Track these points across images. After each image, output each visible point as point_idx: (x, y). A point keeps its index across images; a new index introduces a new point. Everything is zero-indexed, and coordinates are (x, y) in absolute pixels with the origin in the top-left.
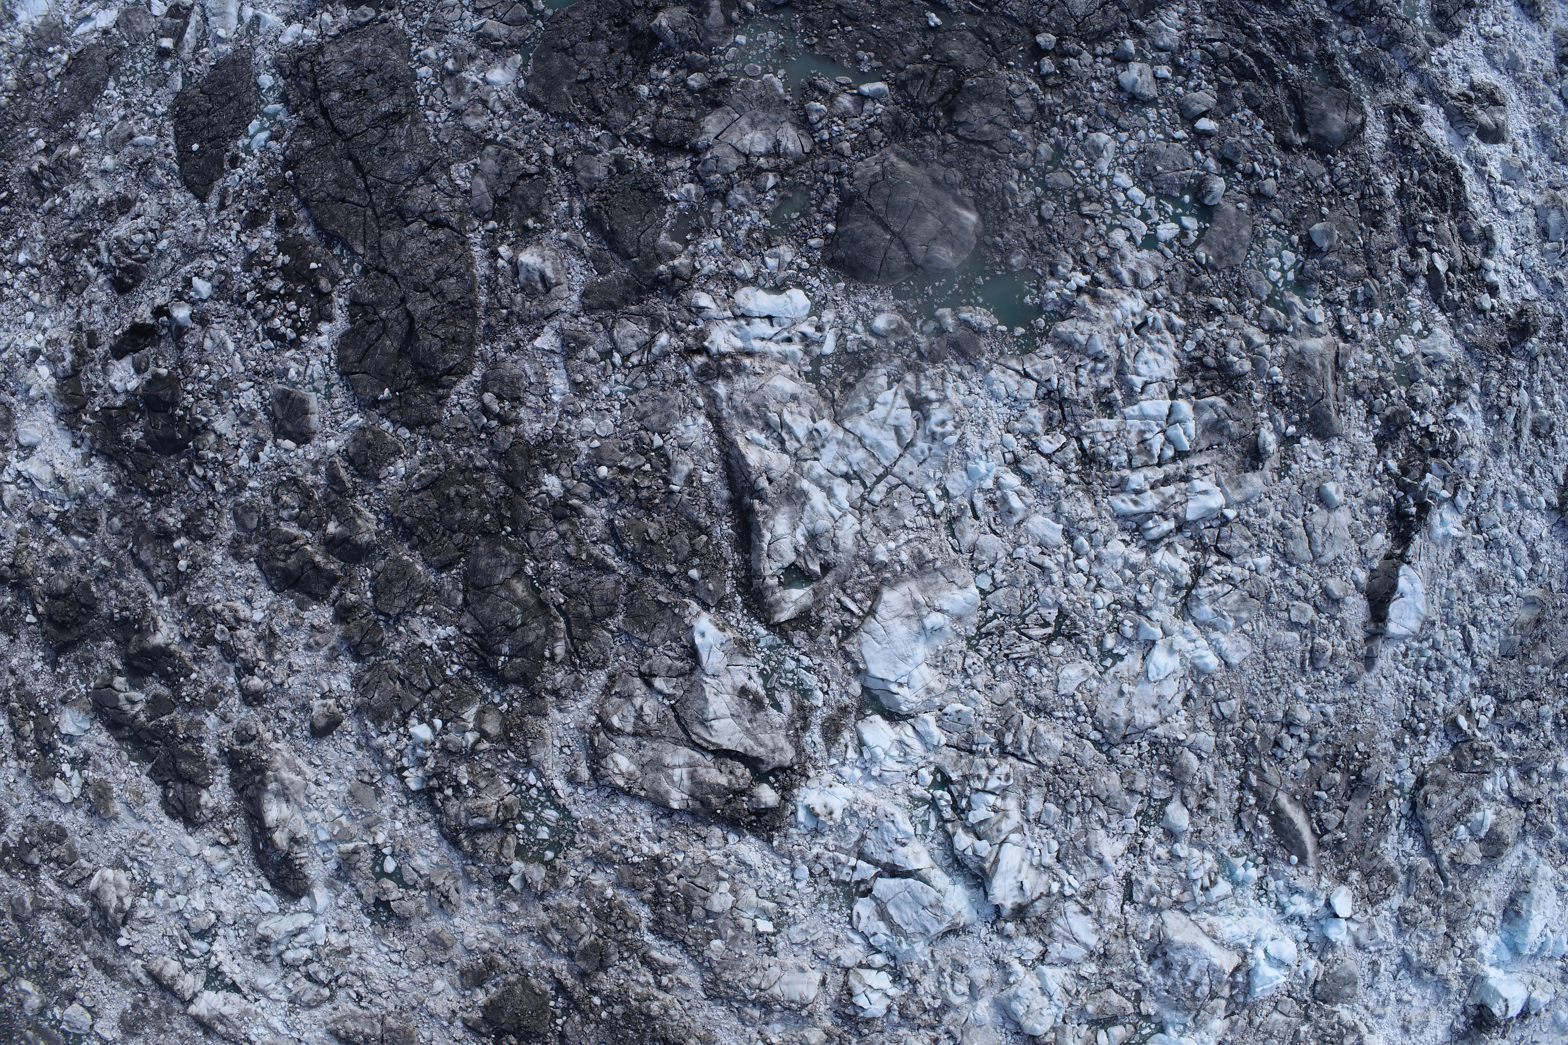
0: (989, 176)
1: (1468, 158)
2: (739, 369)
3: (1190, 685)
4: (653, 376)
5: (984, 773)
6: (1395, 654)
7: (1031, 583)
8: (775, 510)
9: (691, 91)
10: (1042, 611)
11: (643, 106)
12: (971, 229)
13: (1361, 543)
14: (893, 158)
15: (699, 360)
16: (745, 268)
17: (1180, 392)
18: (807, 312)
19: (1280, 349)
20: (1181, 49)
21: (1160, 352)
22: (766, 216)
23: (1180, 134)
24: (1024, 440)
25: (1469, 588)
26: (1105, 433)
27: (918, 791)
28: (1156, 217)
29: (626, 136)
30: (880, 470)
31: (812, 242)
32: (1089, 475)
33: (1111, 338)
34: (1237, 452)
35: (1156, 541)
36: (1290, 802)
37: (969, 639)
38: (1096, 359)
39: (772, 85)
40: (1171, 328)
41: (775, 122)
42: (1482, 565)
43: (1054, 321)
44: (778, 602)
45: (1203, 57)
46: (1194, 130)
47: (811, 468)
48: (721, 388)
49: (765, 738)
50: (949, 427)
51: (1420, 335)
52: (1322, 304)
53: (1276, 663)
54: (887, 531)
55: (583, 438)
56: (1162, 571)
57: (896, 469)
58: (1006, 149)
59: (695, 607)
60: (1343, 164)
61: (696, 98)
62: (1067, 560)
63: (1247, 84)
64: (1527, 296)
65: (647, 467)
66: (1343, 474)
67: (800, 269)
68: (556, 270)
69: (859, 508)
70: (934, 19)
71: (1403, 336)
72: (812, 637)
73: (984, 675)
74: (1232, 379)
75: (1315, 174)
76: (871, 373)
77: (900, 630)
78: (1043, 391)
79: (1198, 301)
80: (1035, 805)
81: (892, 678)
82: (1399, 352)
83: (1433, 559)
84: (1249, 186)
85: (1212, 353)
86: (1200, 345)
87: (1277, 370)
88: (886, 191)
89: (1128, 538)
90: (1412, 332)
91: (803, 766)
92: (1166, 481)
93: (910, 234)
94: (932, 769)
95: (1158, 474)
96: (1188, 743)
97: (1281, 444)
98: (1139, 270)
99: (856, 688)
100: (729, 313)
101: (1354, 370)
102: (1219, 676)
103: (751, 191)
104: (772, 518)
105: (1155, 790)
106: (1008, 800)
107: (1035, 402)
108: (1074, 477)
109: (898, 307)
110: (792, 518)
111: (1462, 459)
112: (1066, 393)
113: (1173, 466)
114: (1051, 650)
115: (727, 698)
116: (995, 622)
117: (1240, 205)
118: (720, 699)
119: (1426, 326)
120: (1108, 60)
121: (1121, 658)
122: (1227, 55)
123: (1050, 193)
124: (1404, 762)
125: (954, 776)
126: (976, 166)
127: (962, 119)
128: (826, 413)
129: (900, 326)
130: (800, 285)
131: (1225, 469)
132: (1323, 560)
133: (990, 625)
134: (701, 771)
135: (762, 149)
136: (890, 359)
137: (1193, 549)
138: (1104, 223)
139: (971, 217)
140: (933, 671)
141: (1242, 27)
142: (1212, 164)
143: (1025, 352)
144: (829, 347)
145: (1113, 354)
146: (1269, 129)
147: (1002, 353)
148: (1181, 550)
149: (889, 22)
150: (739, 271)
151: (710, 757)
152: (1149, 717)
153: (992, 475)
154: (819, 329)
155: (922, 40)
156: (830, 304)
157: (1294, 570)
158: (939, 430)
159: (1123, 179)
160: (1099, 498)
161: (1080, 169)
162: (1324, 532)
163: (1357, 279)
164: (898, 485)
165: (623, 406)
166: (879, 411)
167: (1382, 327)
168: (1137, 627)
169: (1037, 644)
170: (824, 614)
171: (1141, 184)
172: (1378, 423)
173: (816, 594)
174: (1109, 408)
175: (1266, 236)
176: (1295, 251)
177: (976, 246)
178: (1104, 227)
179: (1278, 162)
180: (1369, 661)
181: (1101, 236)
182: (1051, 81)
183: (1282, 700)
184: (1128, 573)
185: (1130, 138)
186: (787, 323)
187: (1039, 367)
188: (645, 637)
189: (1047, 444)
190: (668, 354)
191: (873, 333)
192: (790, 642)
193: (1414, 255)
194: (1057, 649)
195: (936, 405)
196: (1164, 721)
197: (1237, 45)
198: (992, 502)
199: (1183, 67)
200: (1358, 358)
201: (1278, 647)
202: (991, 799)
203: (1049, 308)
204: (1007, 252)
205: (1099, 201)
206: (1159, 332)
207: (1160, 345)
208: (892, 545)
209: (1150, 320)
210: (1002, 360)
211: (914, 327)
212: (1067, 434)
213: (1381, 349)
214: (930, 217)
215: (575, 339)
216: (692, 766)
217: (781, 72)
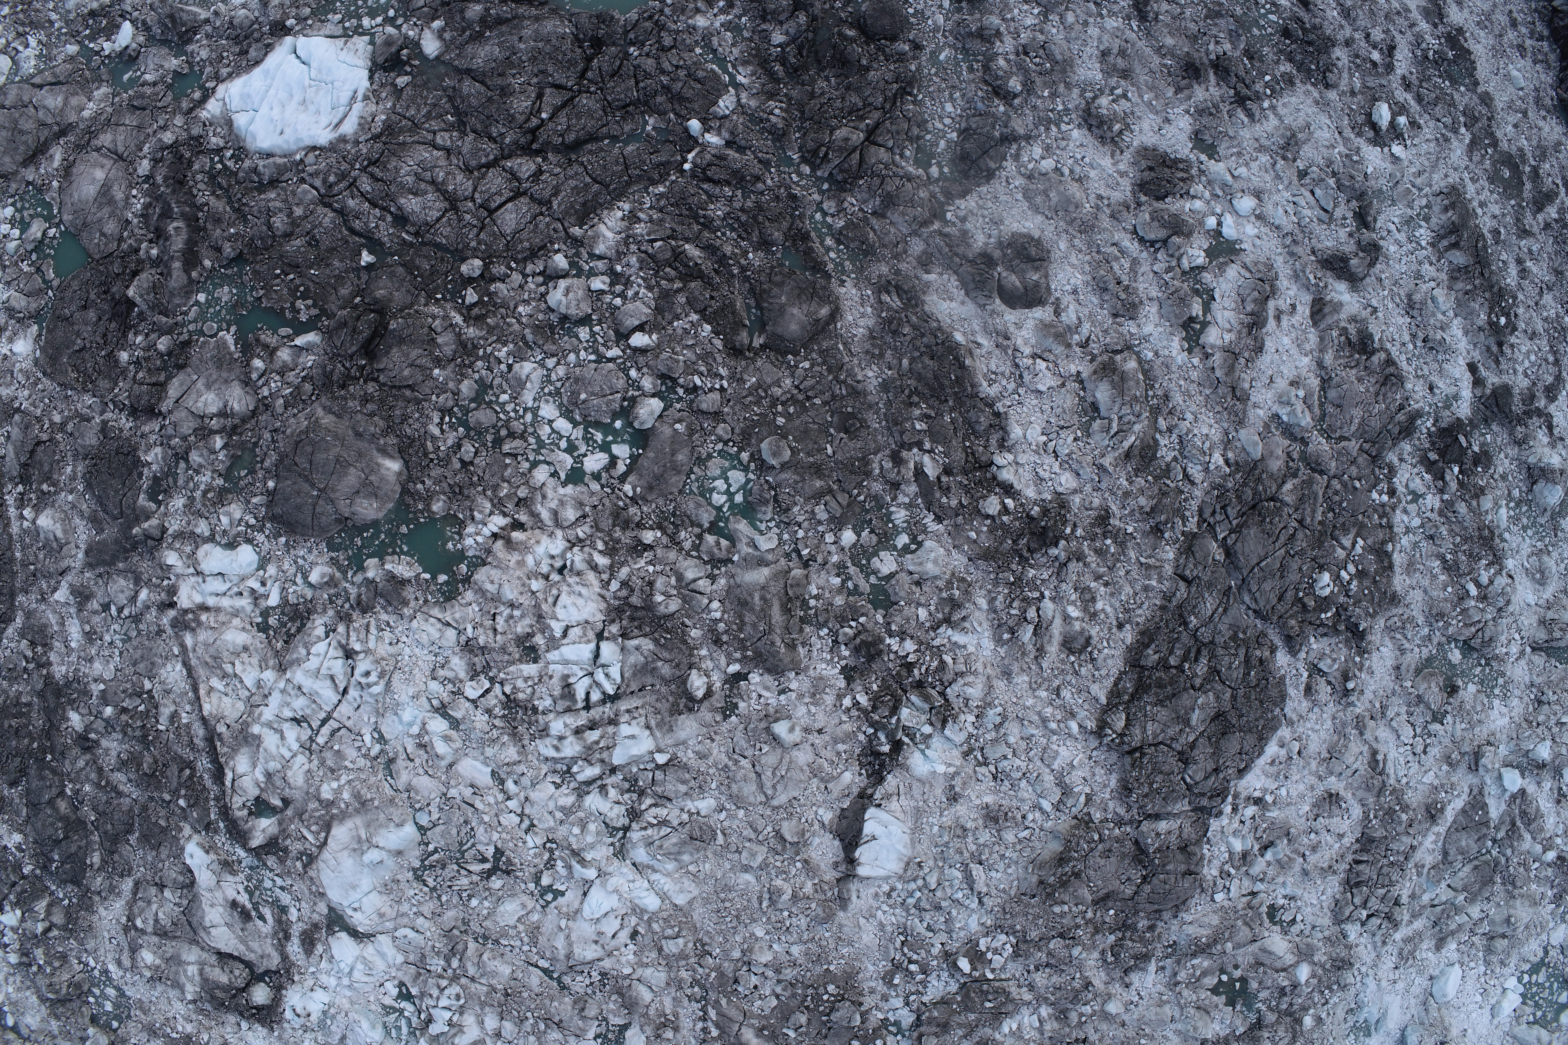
0: (411, 421)
1: (986, 330)
2: (199, 623)
3: (634, 920)
4: (141, 627)
5: (435, 992)
6: (877, 895)
7: (466, 822)
8: (235, 750)
9: (162, 355)
10: (479, 847)
11: (124, 372)
12: (392, 478)
13: (828, 781)
14: (320, 412)
15: (172, 613)
16: (202, 528)
17: (606, 634)
18: (255, 566)
19: (723, 581)
20: (620, 255)
21: (580, 595)
22: (220, 475)
23: (614, 352)
24: (450, 686)
25: (970, 825)
26: (526, 680)
27: (388, 1001)
28: (583, 449)
29: (114, 403)
30: (323, 715)
31: (255, 500)
32: (514, 719)
33: (524, 585)
34: (672, 693)
35: (589, 783)
36: (757, 1036)
37: (415, 870)
38: (512, 606)
39: (225, 343)
40: (594, 567)
41: (226, 381)
42: (989, 799)
43: (476, 566)
44: (250, 830)
45: (641, 261)
46: (629, 346)
47: (260, 715)
48: (189, 640)
49: (255, 945)
50: (373, 678)
51: (906, 549)
52: (777, 526)
53: (728, 904)
54: (333, 771)
55: (96, 681)
56: (591, 814)
57: (335, 715)
58: (428, 391)
59: (187, 830)
60: (807, 364)
61: (164, 361)
62: (497, 803)
63: (693, 285)
64: (1060, 489)
65: (142, 708)
66: (802, 710)
67: (248, 526)
68: (65, 532)
69: (308, 747)
70: (366, 258)
71: (882, 554)
72: (282, 861)
73: (431, 904)
74: (660, 618)
75: (769, 380)
76: (309, 625)
77: (348, 862)
78: (463, 639)
79: (625, 538)
80: (491, 1022)
81: (345, 904)
82: (875, 572)
83: (919, 797)
84: (692, 401)
85: (637, 592)
86: (624, 584)
87: (715, 605)
88: (309, 449)
89: (558, 781)
90: (895, 548)
91: (288, 971)
92: (592, 726)
93: (333, 490)
94: (396, 982)
95: (582, 719)
96: (635, 976)
97: (726, 682)
98: (560, 510)
99: (322, 908)
100: (192, 570)
101: (817, 597)
102: (665, 915)
103: (205, 452)
104: (233, 758)
105: (611, 1017)
106: (466, 1016)
107: (457, 649)
108: (497, 722)
109: (332, 559)
110: (252, 758)
111: (956, 687)
112: (482, 641)
113: (600, 709)
114: (491, 885)
115: (221, 909)
116: (436, 856)
117: (677, 426)
118: (214, 910)
119: (914, 540)
120: (540, 279)
121: (563, 894)
122: (668, 254)
123: (472, 433)
124: (898, 1002)
125: (414, 991)
126: (398, 412)
127: (382, 366)
128: (271, 663)
129: (332, 578)
130: (249, 541)
131: (657, 712)
132: (775, 803)
133: (432, 858)
134: (207, 969)
135: (213, 409)
136: (325, 611)
137: (628, 791)
138: (527, 459)
139: (393, 466)
140: (385, 898)
141: (696, 217)
142: (647, 383)
143: (448, 599)
144: (274, 600)
145: (526, 600)
146: (717, 333)
147: (426, 601)
148: (613, 793)
149: (328, 265)
150: (198, 531)
151: (214, 957)
152: (590, 953)
153: (419, 721)
154: (263, 584)
155: (356, 281)
156: (274, 559)
157: (741, 813)
158: (363, 680)
159: (548, 410)
160: (526, 742)
161: (504, 404)
162: (773, 773)
163: (818, 496)
164: (339, 729)
165: (121, 653)
166: (313, 663)
167: (854, 545)
168: (569, 867)
169: (476, 878)
170: (288, 842)
171: (567, 414)
172: (847, 653)
173: (280, 824)
174: (531, 653)
175: (710, 456)
176: (746, 469)
177: (401, 494)
178: (527, 465)
179: (723, 371)
180: (843, 902)
181: (523, 474)
182: (476, 311)
183: (738, 938)
184: (559, 815)
185: (558, 363)
186: (236, 580)
187: (457, 616)
188: (154, 853)
189: (472, 690)
190: (148, 607)
191: (311, 585)
192: (265, 864)
193: (897, 459)
194: (496, 883)
195: (362, 656)
196: (610, 955)
197: (687, 240)
198: (422, 746)
199: (621, 274)
200: (821, 582)
201: (728, 888)
202: (447, 1015)
203: (470, 553)
204: (428, 499)
205: (523, 436)
206: (579, 574)
207: (579, 588)
208: (335, 785)
209: (568, 563)
210: (425, 609)
211: (345, 578)
212: (492, 680)
213: (852, 570)
214: (352, 470)
215: (80, 594)
216: (202, 964)
217: (233, 329)
